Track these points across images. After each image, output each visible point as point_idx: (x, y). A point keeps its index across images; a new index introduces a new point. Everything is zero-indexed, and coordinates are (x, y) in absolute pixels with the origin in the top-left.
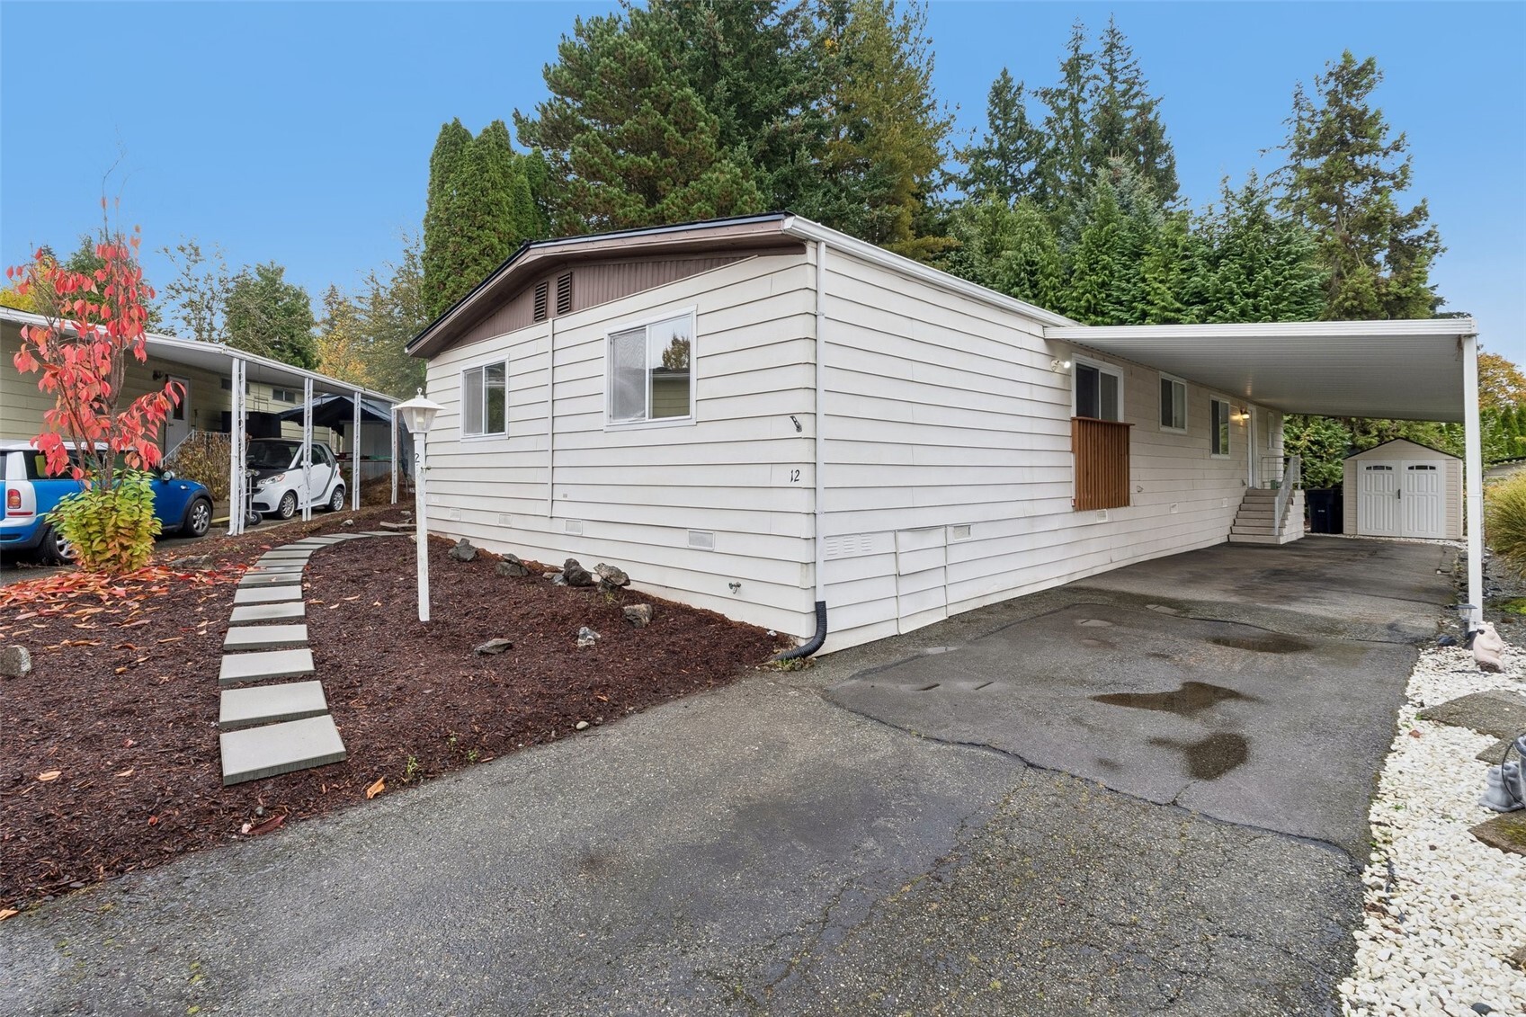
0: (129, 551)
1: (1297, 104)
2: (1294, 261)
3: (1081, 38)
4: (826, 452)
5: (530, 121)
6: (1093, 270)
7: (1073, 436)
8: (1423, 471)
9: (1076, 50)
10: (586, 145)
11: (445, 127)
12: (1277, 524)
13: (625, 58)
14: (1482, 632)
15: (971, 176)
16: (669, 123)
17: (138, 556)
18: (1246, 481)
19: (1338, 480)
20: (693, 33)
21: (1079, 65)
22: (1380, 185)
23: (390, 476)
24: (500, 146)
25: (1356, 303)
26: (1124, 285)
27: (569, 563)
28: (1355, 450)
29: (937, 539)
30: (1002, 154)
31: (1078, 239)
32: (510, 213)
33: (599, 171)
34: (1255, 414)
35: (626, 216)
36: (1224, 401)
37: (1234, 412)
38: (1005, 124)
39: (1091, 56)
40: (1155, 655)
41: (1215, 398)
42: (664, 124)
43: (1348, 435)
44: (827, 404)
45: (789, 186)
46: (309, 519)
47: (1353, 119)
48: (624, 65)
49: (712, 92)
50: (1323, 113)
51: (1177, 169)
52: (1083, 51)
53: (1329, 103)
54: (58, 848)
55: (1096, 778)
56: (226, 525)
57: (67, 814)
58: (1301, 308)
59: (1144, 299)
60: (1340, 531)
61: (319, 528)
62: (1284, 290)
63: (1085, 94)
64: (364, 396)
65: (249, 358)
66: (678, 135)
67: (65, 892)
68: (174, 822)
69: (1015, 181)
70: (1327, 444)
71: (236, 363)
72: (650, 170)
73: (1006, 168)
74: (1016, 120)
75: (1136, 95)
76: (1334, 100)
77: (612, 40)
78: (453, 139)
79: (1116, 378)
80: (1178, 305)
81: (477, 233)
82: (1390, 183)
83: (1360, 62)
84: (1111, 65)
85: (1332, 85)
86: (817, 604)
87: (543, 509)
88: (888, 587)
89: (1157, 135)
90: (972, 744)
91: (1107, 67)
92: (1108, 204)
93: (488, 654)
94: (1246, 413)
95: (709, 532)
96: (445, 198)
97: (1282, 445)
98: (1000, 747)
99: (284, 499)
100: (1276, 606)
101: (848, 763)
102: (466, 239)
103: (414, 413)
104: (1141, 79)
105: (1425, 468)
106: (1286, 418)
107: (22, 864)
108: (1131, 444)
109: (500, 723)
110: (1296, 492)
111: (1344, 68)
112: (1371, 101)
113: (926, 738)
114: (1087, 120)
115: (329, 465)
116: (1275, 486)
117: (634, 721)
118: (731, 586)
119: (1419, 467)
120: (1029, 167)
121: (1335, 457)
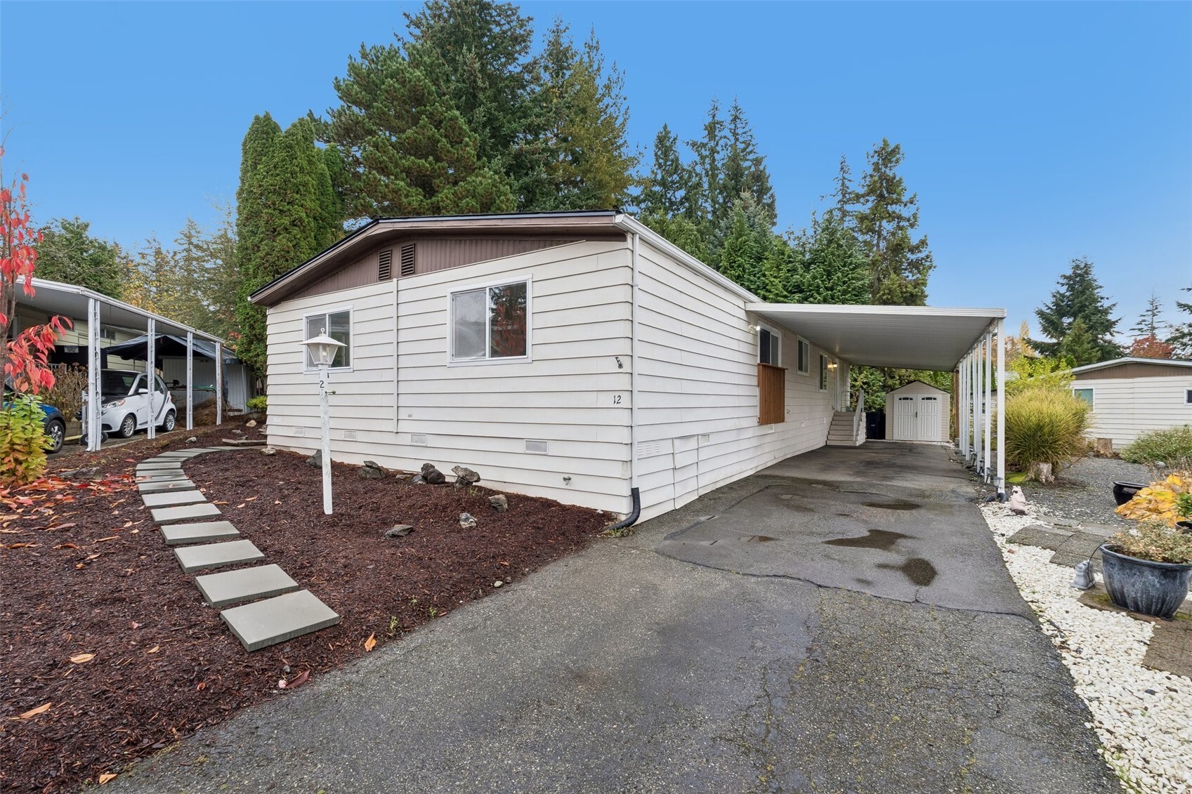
0: (24, 465)
1: (842, 169)
2: (854, 268)
3: (716, 109)
4: (640, 383)
5: (323, 121)
6: (732, 267)
7: (758, 376)
8: (930, 401)
9: (713, 117)
10: (376, 146)
11: (257, 118)
12: (855, 433)
13: (405, 81)
14: (1016, 492)
15: (642, 197)
16: (441, 136)
17: (33, 470)
18: (834, 407)
20: (456, 70)
21: (715, 127)
22: (901, 224)
23: (215, 403)
24: (306, 139)
25: (889, 297)
26: (752, 278)
27: (427, 467)
28: (887, 389)
29: (692, 444)
30: (663, 183)
31: (722, 245)
32: (315, 193)
33: (387, 167)
34: (839, 364)
35: (410, 204)
36: (826, 355)
37: (830, 363)
38: (665, 162)
39: (722, 122)
40: (840, 515)
41: (821, 353)
42: (437, 136)
43: (883, 379)
44: (640, 350)
45: (529, 192)
46: (154, 437)
47: (888, 181)
48: (404, 86)
49: (473, 116)
50: (871, 176)
51: (777, 204)
52: (718, 118)
53: (874, 170)
54: (126, 717)
55: (863, 591)
56: (83, 442)
57: (120, 688)
58: (857, 298)
59: (764, 288)
60: (885, 438)
61: (168, 445)
62: (848, 287)
63: (719, 148)
64: (196, 337)
65: (102, 299)
66: (449, 145)
67: (150, 753)
68: (222, 685)
69: (672, 203)
70: (871, 384)
71: (91, 302)
72: (427, 170)
73: (665, 193)
74: (672, 161)
75: (751, 152)
76: (877, 169)
77: (394, 66)
78: (264, 130)
79: (778, 339)
80: (785, 293)
81: (288, 207)
82: (907, 223)
83: (892, 146)
84: (735, 130)
85: (876, 159)
86: (632, 489)
87: (391, 426)
88: (668, 478)
89: (764, 180)
90: (775, 576)
91: (733, 131)
92: (742, 225)
93: (398, 536)
94: (835, 363)
95: (544, 441)
96: (258, 176)
97: (849, 385)
98: (795, 576)
99: (125, 421)
100: (885, 483)
101: (704, 593)
102: (278, 211)
103: (321, 348)
104: (754, 142)
106: (851, 368)
107: (100, 735)
108: (785, 382)
109: (441, 587)
110: (861, 413)
111: (884, 149)
112: (896, 171)
113: (744, 575)
114: (719, 165)
115: (162, 392)
117: (535, 578)
118: (565, 479)
119: (928, 399)
120: (681, 194)
121: (876, 392)
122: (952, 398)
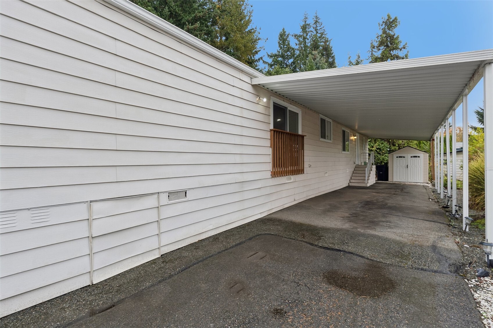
3: (307, 18)
7: (271, 139)
8: (416, 158)
9: (305, 22)
12: (366, 178)
15: (273, 63)
18: (355, 162)
19: (386, 162)
21: (306, 28)
28: (390, 152)
29: (152, 202)
30: (283, 56)
34: (358, 137)
36: (347, 130)
37: (351, 136)
38: (284, 46)
39: (310, 24)
41: (344, 129)
43: (389, 146)
47: (390, 38)
50: (381, 36)
51: (336, 61)
52: (307, 23)
53: (383, 32)
60: (387, 180)
63: (308, 37)
69: (287, 65)
70: (382, 149)
73: (284, 61)
74: (287, 45)
75: (324, 38)
79: (298, 114)
83: (393, 18)
84: (316, 28)
85: (384, 26)
89: (329, 49)
91: (315, 28)
92: (312, 66)
94: (355, 136)
97: (368, 149)
104: (325, 33)
105: (416, 157)
106: (369, 140)
108: (305, 146)
110: (373, 166)
111: (388, 20)
112: (396, 32)
114: (308, 45)
116: (366, 164)
119: (414, 157)
120: (291, 61)
121: (385, 154)
122: (430, 156)
